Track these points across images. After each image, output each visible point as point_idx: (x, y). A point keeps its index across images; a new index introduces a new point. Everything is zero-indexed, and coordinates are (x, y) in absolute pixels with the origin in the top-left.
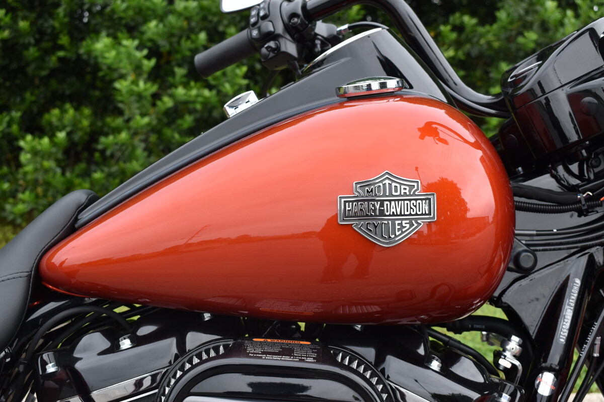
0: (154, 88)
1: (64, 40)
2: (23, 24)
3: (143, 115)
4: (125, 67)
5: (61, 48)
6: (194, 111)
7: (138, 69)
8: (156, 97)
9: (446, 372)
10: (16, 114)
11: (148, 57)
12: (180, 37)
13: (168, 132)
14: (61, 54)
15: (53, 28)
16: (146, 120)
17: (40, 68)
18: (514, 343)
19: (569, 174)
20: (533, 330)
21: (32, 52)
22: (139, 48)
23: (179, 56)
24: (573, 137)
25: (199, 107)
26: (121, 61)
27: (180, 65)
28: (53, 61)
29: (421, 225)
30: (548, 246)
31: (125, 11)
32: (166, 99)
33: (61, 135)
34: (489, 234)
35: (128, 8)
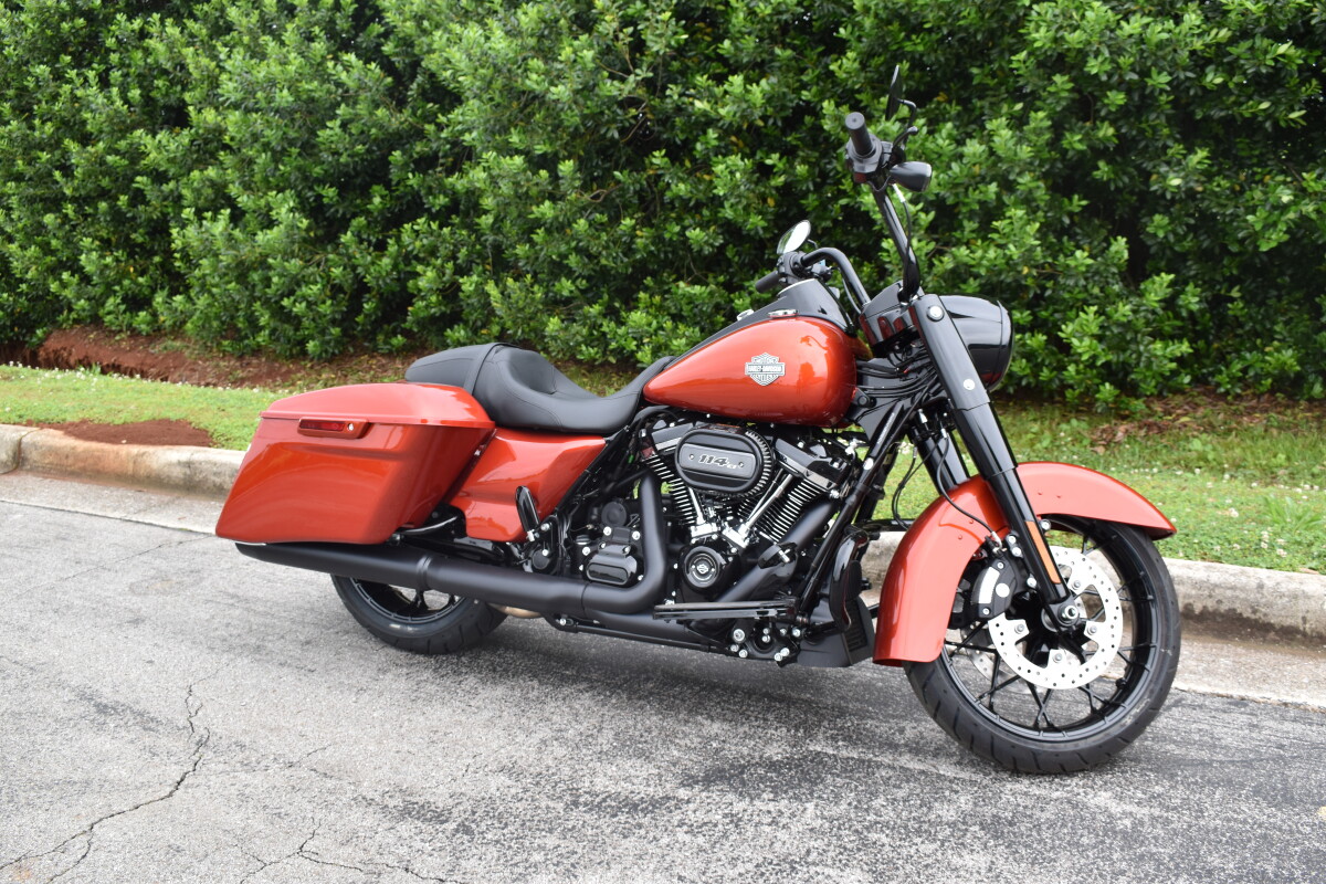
9: (807, 449)
19: (897, 358)
20: (870, 438)
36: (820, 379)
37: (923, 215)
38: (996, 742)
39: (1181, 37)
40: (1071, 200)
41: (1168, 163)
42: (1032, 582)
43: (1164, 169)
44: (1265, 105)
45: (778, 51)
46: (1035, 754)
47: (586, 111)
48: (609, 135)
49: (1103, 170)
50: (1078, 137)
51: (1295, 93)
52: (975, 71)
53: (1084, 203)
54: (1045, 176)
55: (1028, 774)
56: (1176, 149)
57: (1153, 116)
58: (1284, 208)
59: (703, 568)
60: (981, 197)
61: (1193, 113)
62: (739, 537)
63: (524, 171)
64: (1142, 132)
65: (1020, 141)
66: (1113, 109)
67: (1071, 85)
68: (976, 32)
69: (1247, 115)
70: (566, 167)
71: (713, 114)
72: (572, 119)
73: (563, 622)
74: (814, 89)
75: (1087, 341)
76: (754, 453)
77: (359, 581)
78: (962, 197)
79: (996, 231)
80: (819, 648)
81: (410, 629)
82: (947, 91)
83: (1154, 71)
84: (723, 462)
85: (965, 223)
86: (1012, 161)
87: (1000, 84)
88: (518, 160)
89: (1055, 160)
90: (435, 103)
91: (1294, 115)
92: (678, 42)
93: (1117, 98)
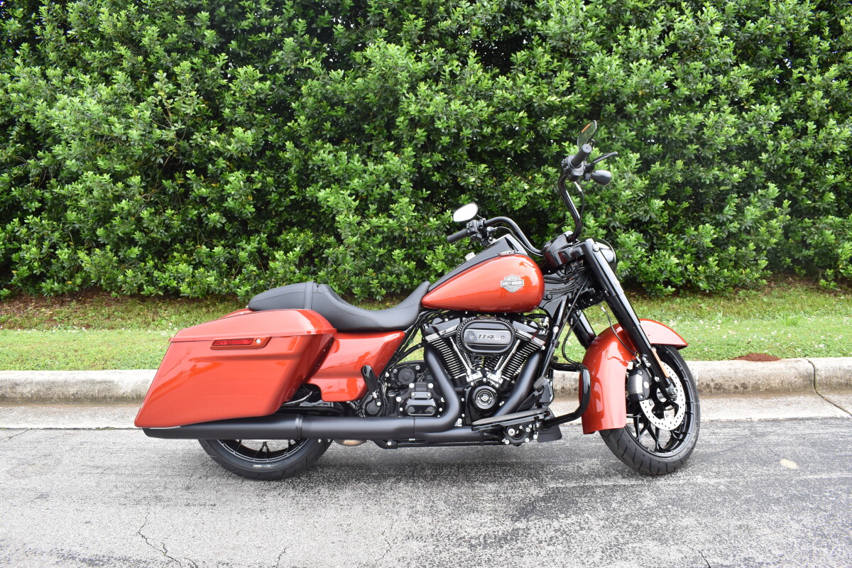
0: (359, 218)
1: (294, 188)
2: (269, 179)
3: (354, 235)
4: (342, 206)
5: (293, 193)
6: (383, 232)
7: (349, 208)
8: (359, 224)
9: (528, 324)
10: (264, 236)
11: (355, 200)
12: (373, 187)
13: (366, 245)
14: (293, 197)
15: (287, 180)
16: (355, 239)
17: (278, 206)
18: (547, 319)
19: (562, 273)
20: (552, 316)
21: (274, 196)
22: (350, 195)
23: (372, 198)
24: (561, 263)
25: (386, 229)
26: (338, 203)
27: (372, 204)
28: (287, 201)
29: (519, 288)
30: (556, 293)
31: (337, 171)
32: (365, 225)
33: (297, 249)
34: (538, 289)
35: (339, 169)
36: (535, 287)
37: (353, 203)
38: (653, 462)
39: (477, 111)
40: (422, 191)
41: (467, 172)
42: (657, 379)
43: (465, 175)
44: (510, 142)
45: (257, 115)
46: (666, 464)
47: (145, 147)
48: (158, 161)
49: (436, 177)
50: (428, 161)
51: (524, 138)
52: (366, 126)
53: (429, 192)
54: (411, 180)
55: (663, 475)
56: (470, 164)
57: (460, 150)
58: (525, 191)
59: (485, 398)
60: (380, 192)
61: (477, 148)
62: (497, 378)
63: (110, 183)
64: (454, 157)
65: (403, 162)
66: (445, 145)
67: (425, 133)
68: (373, 106)
69: (503, 147)
70: (136, 180)
71: (221, 149)
72: (137, 150)
73: (389, 444)
74: (275, 135)
75: (440, 263)
76: (510, 330)
77: (224, 441)
78: (370, 192)
79: (392, 209)
80: (548, 432)
81: (269, 466)
82: (349, 138)
83: (464, 128)
84: (492, 337)
85: (370, 206)
86: (399, 173)
87: (379, 134)
88: (106, 176)
89: (415, 172)
90: (22, 144)
91: (524, 147)
92: (199, 108)
93: (445, 140)
